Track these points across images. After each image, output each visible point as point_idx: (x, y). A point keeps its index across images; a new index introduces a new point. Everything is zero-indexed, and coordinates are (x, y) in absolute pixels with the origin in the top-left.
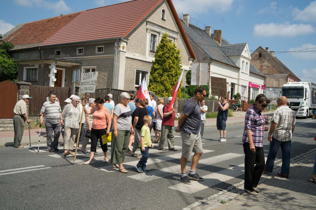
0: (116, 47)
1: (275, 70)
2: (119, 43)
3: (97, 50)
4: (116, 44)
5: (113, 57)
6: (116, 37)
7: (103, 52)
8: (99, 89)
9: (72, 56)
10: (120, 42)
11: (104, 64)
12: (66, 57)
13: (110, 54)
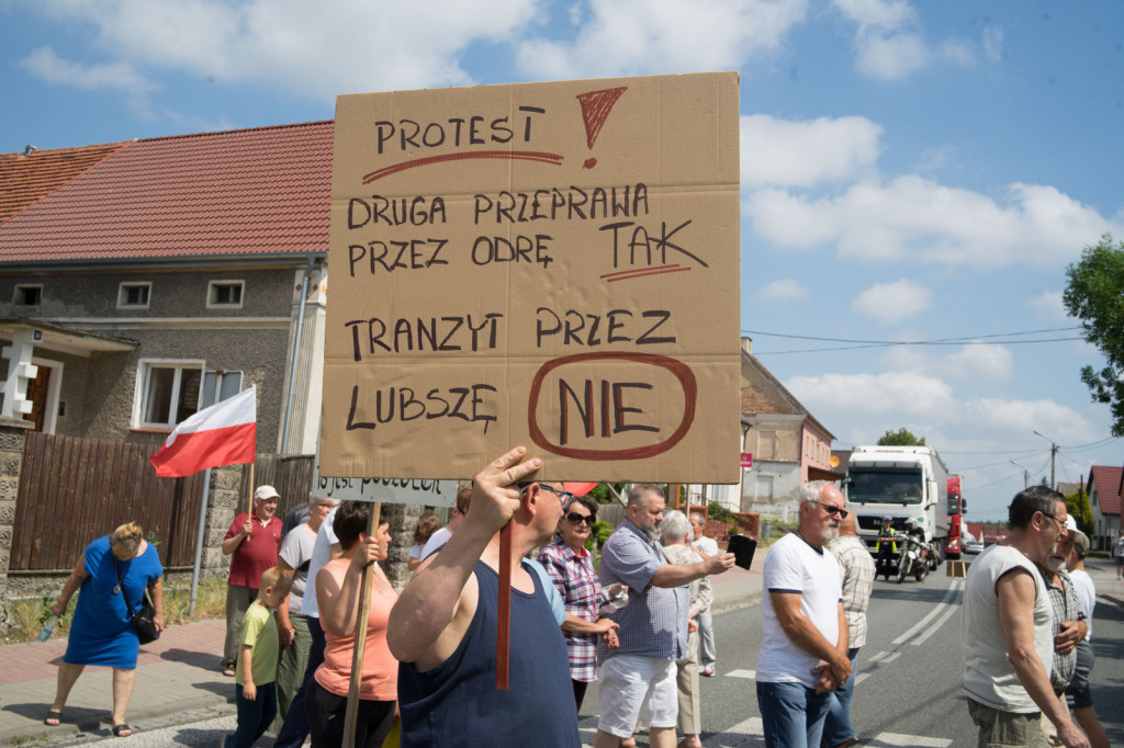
0: (299, 288)
1: (760, 401)
2: (315, 272)
3: (210, 294)
4: (300, 277)
5: (283, 328)
6: (305, 248)
7: (240, 306)
8: (289, 459)
9: (93, 313)
10: (319, 269)
11: (242, 354)
12: (64, 316)
13: (269, 316)
